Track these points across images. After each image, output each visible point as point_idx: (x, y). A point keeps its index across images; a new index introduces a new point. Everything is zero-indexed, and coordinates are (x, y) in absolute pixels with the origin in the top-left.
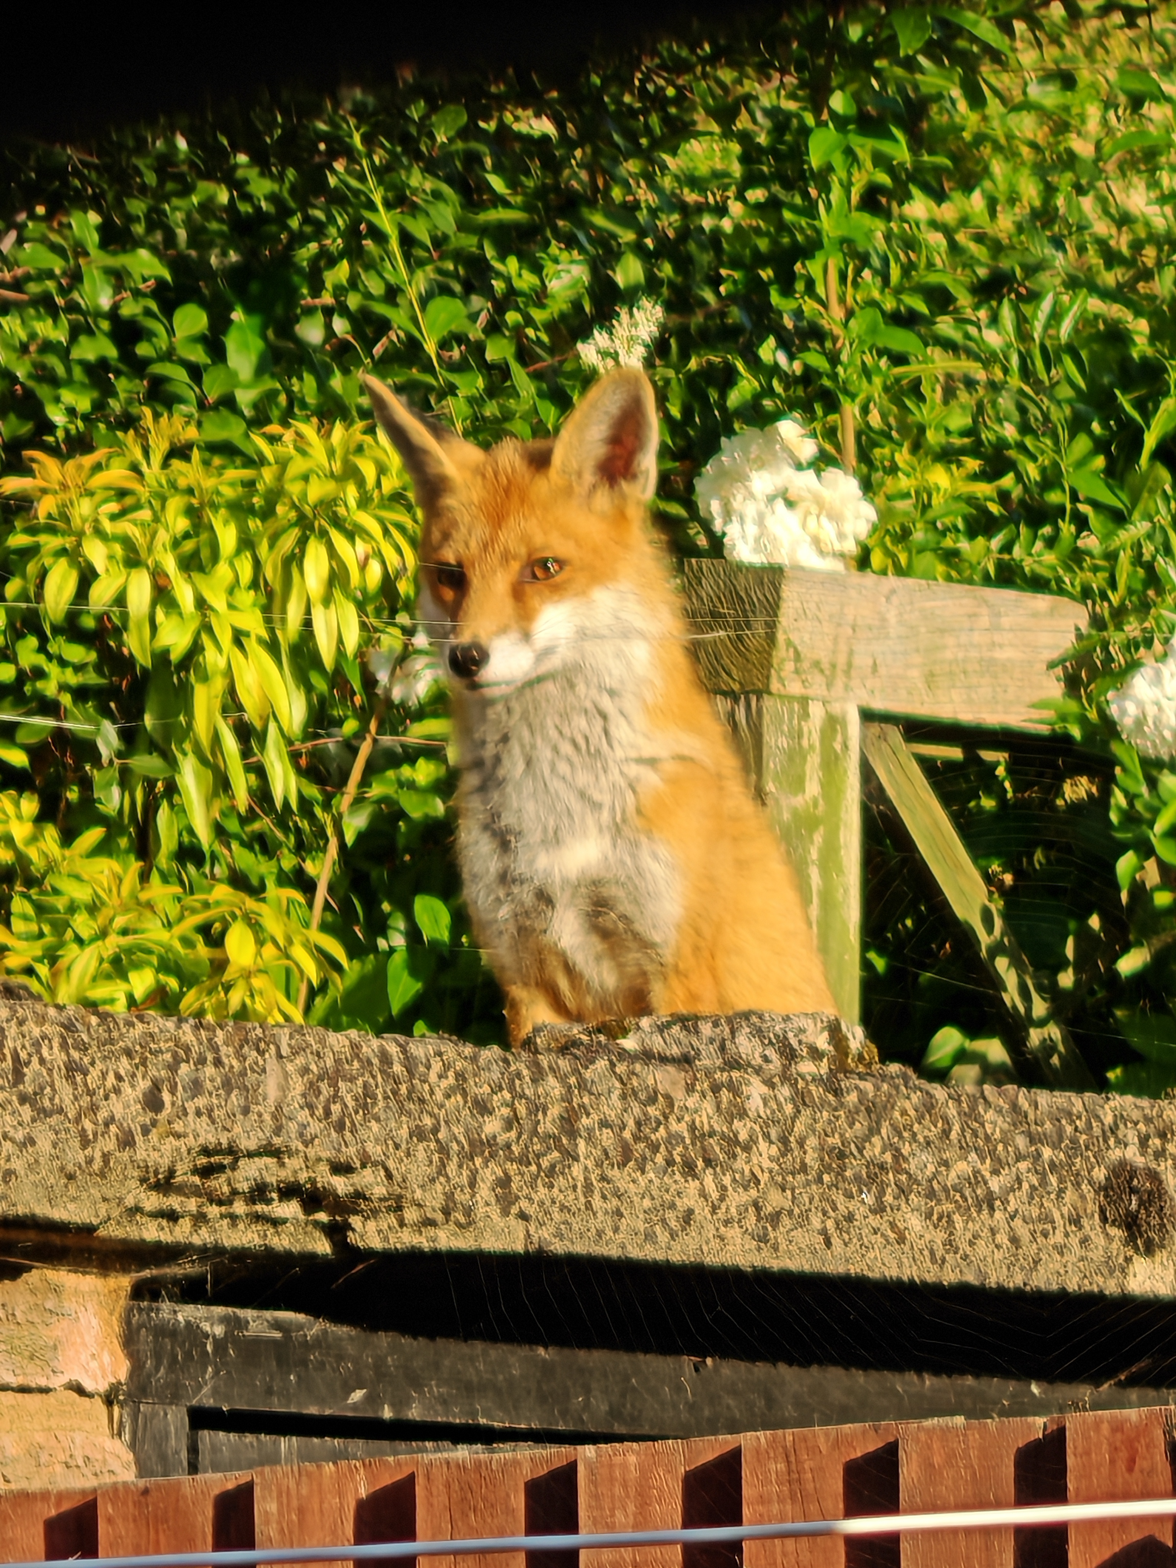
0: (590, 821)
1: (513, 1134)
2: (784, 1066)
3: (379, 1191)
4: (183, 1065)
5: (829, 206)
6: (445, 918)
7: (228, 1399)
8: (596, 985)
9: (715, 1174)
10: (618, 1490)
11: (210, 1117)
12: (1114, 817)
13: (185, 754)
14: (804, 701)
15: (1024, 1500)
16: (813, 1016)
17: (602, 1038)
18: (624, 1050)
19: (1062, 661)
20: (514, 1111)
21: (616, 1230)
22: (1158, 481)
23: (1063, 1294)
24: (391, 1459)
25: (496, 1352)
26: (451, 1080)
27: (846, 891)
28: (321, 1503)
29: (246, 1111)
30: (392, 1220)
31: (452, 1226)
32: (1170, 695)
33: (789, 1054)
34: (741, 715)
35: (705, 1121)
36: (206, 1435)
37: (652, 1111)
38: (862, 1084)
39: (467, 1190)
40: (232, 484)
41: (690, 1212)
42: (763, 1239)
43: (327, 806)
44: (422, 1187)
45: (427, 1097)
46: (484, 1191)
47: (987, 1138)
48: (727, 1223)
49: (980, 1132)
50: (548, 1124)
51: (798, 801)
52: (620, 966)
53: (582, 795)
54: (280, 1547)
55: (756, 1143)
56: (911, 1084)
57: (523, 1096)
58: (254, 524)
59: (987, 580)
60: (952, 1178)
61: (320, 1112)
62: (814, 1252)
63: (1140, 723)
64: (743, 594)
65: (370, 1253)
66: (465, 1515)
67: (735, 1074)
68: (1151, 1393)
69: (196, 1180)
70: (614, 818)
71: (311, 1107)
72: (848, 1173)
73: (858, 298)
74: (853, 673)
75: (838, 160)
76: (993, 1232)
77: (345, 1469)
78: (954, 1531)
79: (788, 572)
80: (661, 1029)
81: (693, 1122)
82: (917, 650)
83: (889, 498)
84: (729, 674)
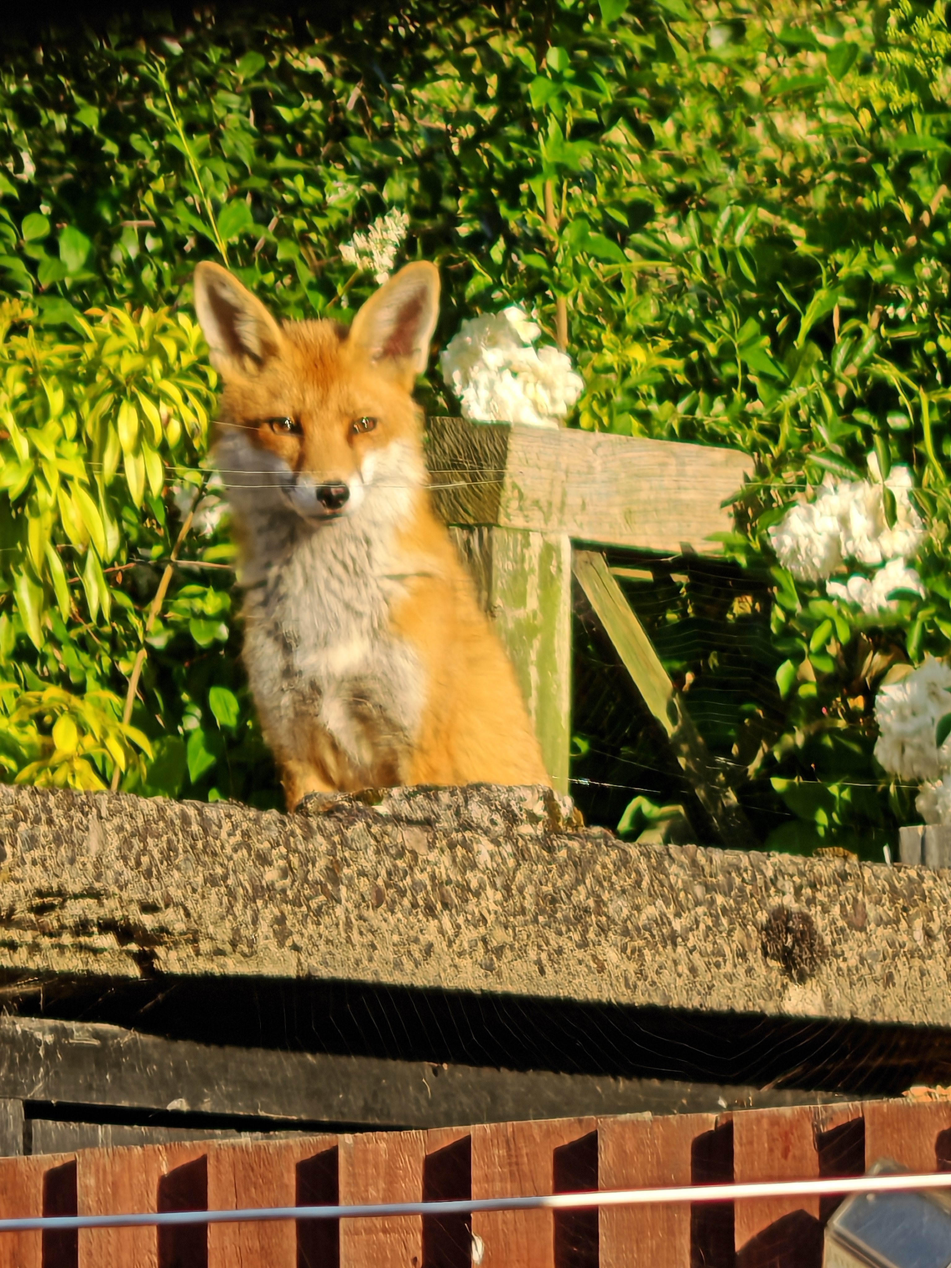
0: (354, 627)
1: (288, 881)
2: (507, 828)
3: (180, 927)
4: (22, 824)
5: (546, 137)
6: (234, 707)
7: (57, 1094)
8: (357, 762)
9: (451, 916)
10: (371, 1171)
11: (44, 866)
12: (774, 629)
13: (20, 574)
14: (526, 532)
15: (699, 1180)
16: (531, 788)
17: (360, 804)
18: (378, 814)
19: (732, 501)
20: (289, 862)
21: (370, 960)
22: (811, 356)
23: (732, 1012)
24: (187, 1144)
25: (274, 1057)
26: (238, 838)
27: (559, 686)
28: (131, 1178)
29: (72, 861)
30: (190, 950)
31: (238, 955)
32: (819, 530)
33: (512, 819)
34: (475, 544)
35: (443, 870)
36: (38, 1124)
37: (400, 863)
38: (570, 843)
39: (251, 926)
40: (61, 357)
41: (430, 946)
42: (489, 968)
43: (139, 614)
44: (214, 924)
45: (218, 850)
46: (264, 928)
47: (671, 887)
48: (460, 954)
49: (666, 883)
50: (316, 873)
51: (521, 613)
52: (374, 745)
53: (348, 606)
54: (97, 1214)
55: (484, 889)
56: (610, 843)
57: (296, 851)
58: (79, 389)
59: (672, 436)
60: (642, 920)
61: (132, 863)
62: (531, 979)
63: (795, 552)
64: (478, 447)
65: (172, 977)
66: (247, 1190)
67: (468, 834)
68: (803, 1095)
69: (32, 916)
70: (372, 625)
71: (125, 858)
72: (559, 915)
73: (571, 209)
74: (566, 510)
75: (554, 102)
76: (675, 963)
77: (151, 1153)
78: (641, 1206)
79: (514, 429)
80: (408, 797)
81: (434, 872)
82: (618, 492)
83: (595, 370)
84: (466, 511)
